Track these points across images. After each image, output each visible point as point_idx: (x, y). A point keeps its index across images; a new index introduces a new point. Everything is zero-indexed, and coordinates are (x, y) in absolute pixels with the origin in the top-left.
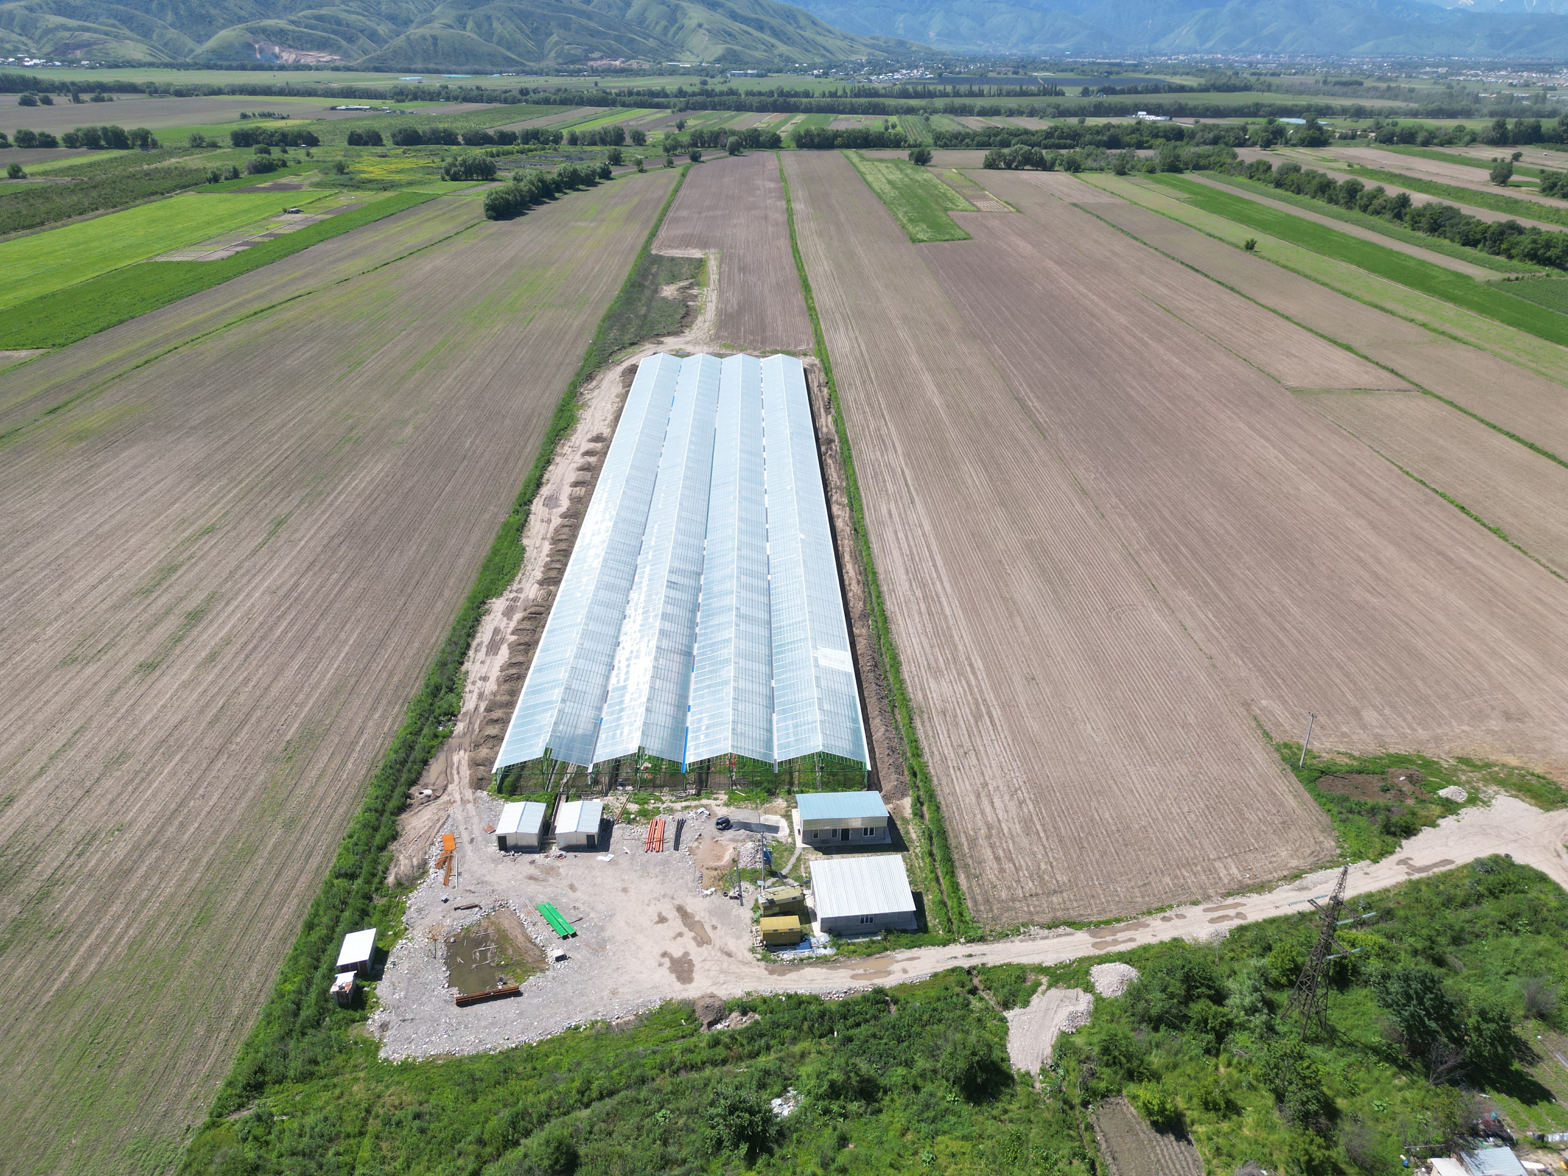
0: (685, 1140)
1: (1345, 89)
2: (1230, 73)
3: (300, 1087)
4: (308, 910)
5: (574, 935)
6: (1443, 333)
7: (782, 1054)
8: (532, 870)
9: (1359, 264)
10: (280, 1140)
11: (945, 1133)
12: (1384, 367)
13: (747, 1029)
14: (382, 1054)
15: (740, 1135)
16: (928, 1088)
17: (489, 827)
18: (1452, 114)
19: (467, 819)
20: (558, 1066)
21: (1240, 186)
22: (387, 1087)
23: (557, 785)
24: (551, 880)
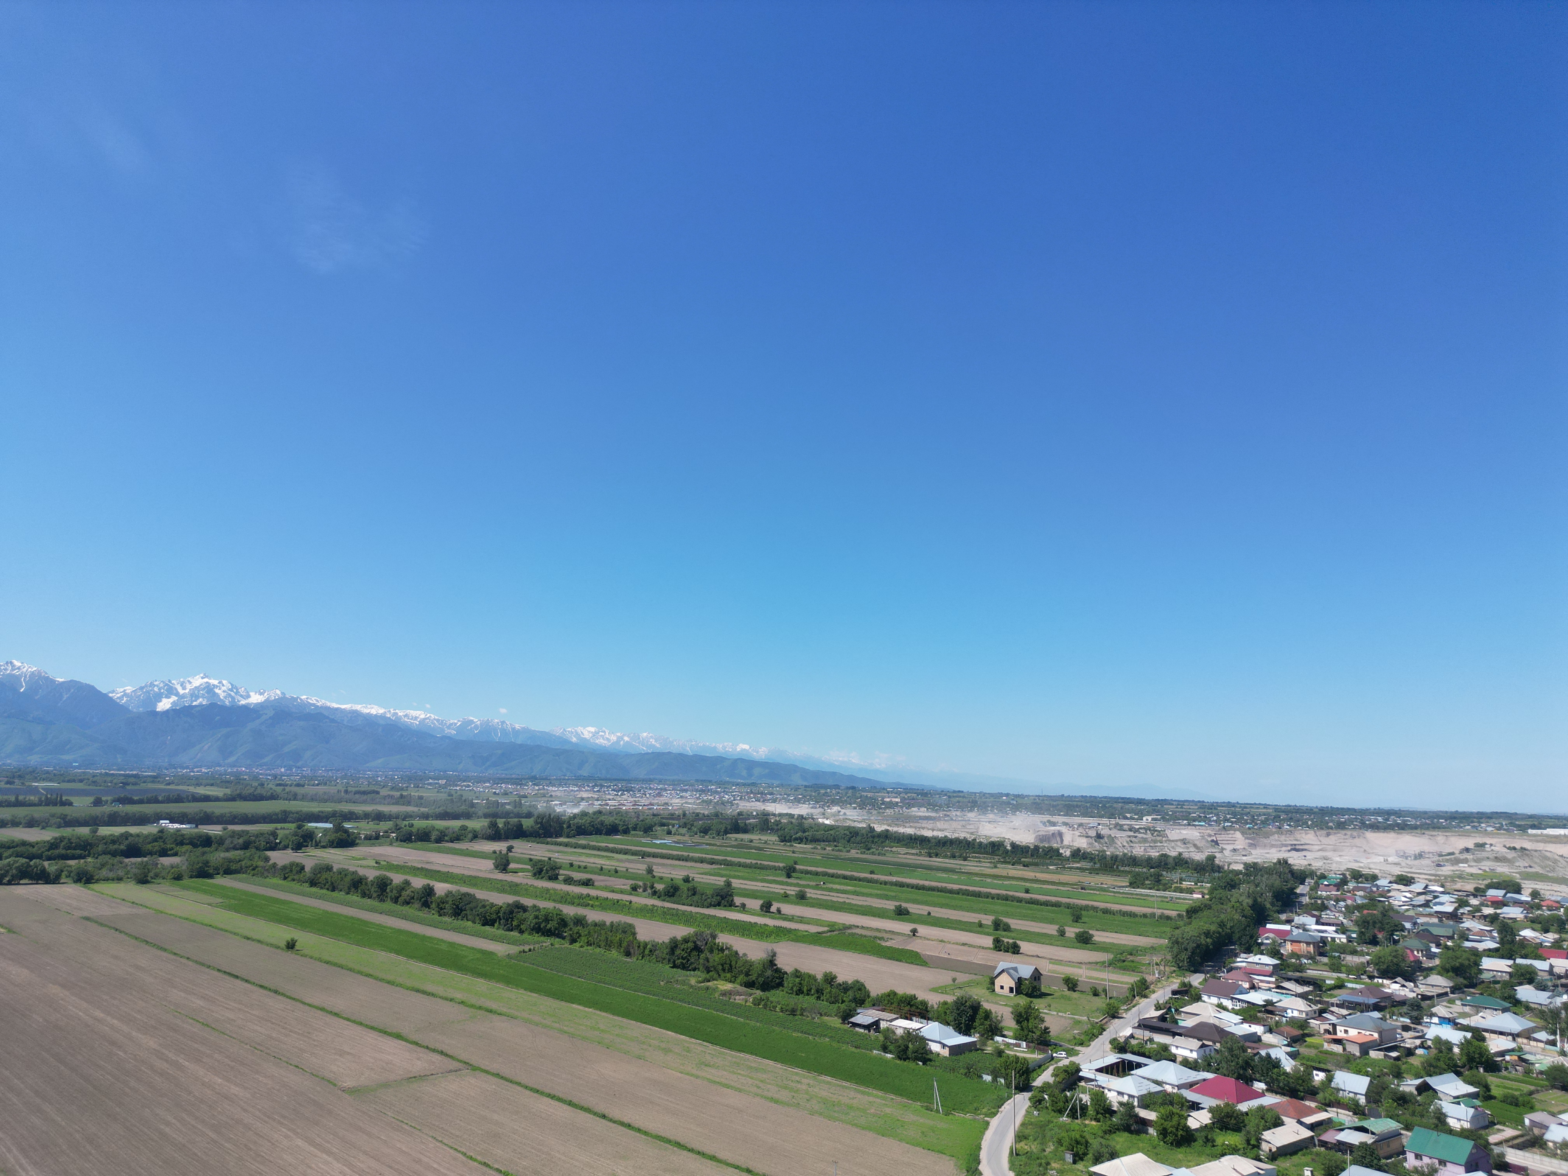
1: (365, 797)
2: (255, 784)
6: (480, 1008)
9: (398, 952)
12: (434, 1050)
18: (456, 817)
21: (275, 887)
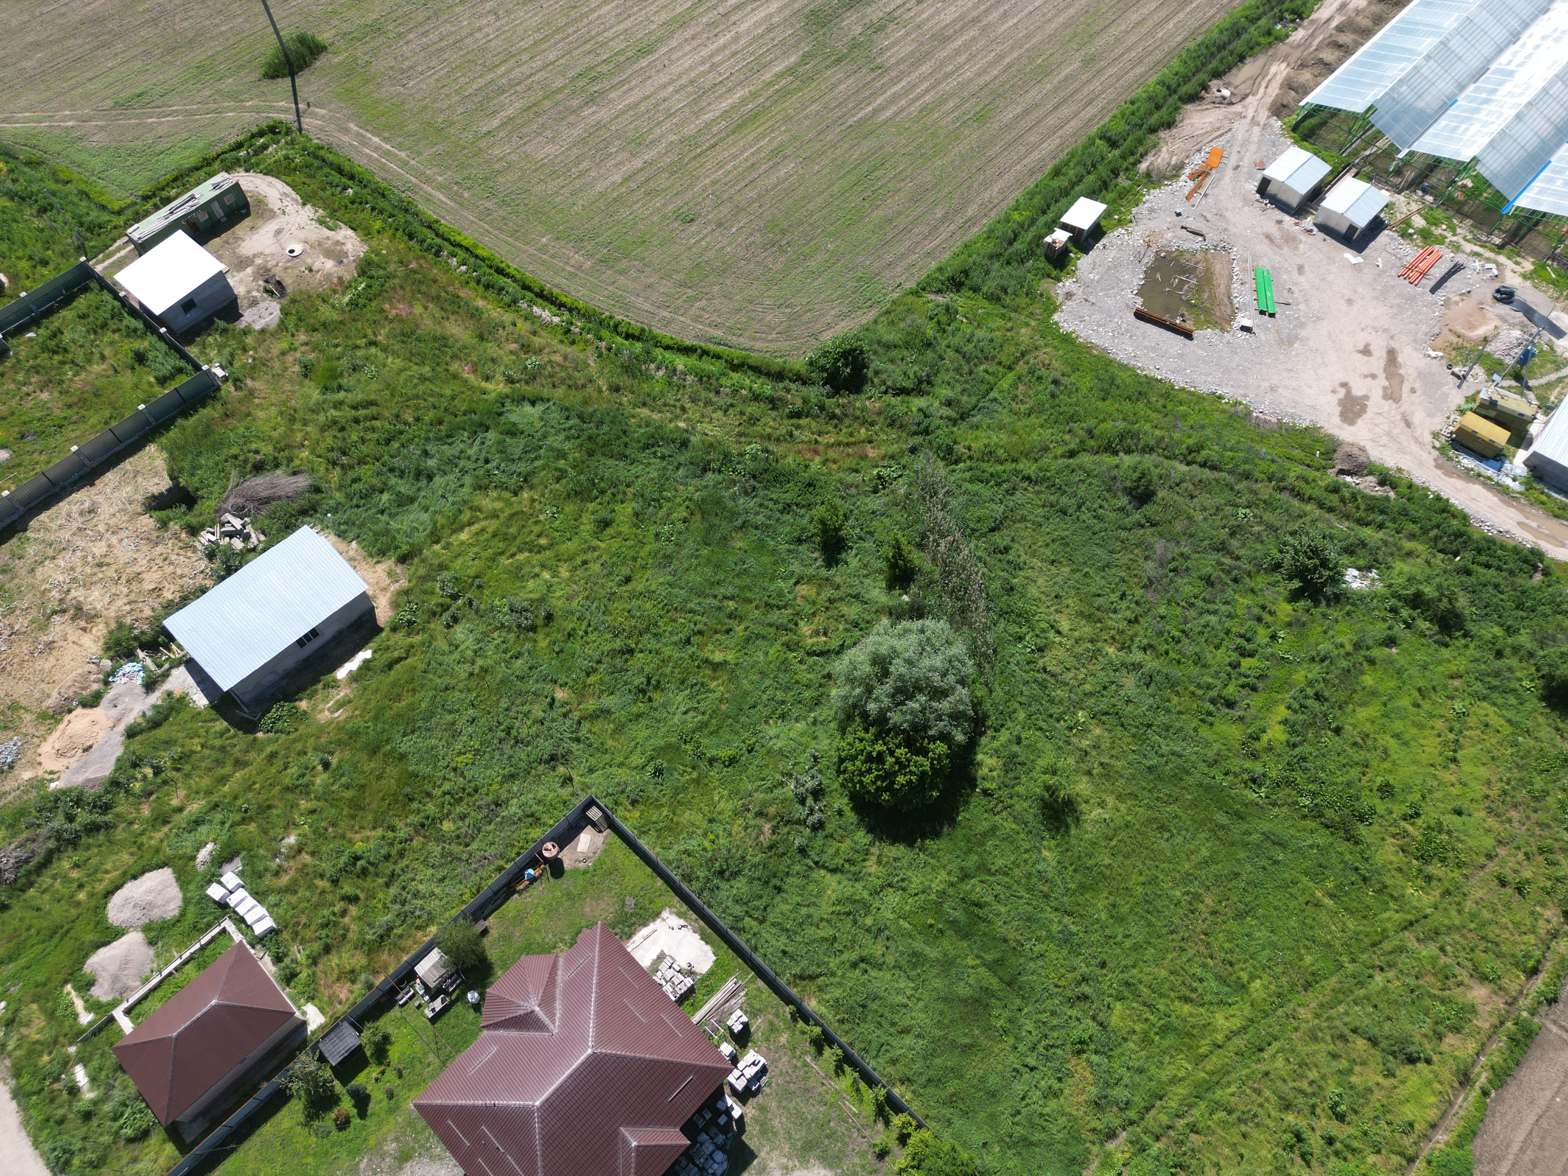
0: (1250, 543)
3: (986, 303)
4: (1063, 156)
5: (1272, 315)
7: (1390, 539)
8: (1274, 230)
10: (954, 335)
11: (1494, 704)
13: (1374, 498)
14: (1056, 317)
15: (1300, 573)
16: (1513, 662)
17: (1262, 162)
19: (1246, 143)
20: (1185, 416)
22: (1046, 345)
23: (1355, 154)
24: (1286, 249)
